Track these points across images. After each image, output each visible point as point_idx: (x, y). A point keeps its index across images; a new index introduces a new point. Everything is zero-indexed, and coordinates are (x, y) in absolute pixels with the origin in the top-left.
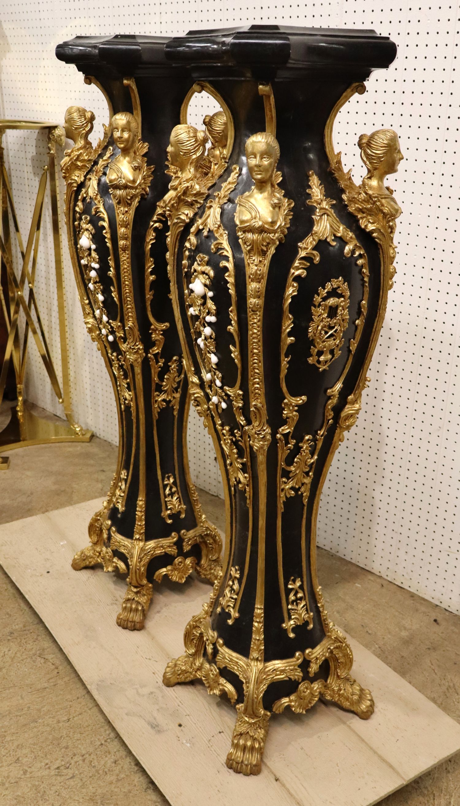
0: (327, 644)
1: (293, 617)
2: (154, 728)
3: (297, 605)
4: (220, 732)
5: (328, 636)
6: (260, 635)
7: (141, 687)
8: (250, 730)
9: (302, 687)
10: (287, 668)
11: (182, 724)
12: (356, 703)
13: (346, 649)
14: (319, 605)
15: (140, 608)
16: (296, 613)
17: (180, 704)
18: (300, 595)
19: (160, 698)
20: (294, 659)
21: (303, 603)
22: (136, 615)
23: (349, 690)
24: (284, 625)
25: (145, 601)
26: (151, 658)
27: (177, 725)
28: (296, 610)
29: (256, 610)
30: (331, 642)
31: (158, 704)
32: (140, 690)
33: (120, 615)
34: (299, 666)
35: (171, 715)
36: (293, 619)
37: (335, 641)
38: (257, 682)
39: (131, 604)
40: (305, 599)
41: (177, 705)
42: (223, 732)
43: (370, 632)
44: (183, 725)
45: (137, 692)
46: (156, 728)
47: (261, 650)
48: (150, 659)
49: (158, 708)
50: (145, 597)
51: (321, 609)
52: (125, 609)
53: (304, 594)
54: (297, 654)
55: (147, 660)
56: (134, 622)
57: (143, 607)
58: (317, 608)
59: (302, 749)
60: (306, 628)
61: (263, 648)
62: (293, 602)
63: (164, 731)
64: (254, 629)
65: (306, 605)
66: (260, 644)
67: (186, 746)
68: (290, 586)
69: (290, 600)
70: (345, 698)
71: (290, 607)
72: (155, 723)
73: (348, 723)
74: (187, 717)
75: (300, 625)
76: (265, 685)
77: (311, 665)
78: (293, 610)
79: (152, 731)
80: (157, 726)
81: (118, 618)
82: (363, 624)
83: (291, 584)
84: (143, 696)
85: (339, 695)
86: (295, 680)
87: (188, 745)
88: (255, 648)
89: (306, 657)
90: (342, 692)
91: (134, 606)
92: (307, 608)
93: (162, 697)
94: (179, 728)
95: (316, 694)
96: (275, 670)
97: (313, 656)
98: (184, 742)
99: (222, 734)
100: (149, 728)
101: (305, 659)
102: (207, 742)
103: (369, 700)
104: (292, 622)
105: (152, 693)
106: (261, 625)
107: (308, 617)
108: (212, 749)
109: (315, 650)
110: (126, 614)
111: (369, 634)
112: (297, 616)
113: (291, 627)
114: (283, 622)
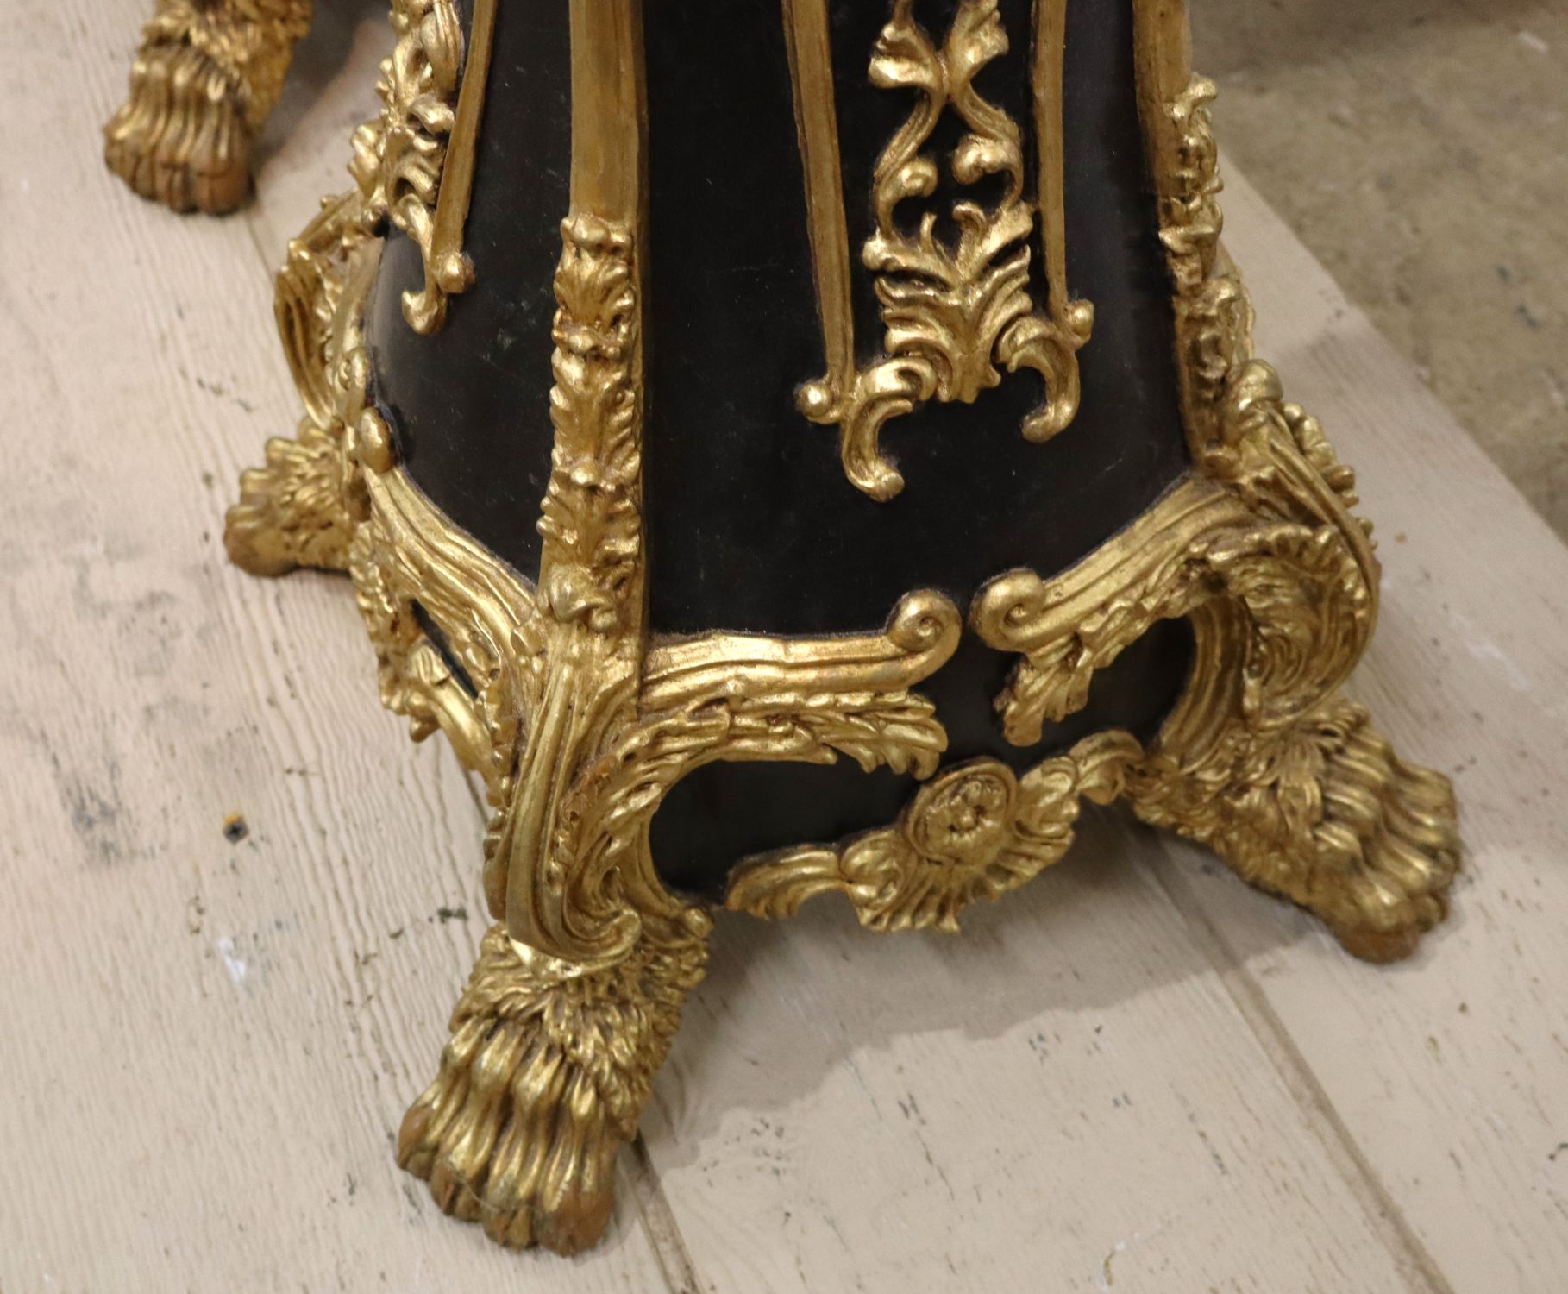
0: (1185, 532)
1: (897, 336)
2: (90, 823)
3: (949, 235)
4: (445, 914)
5: (1212, 462)
6: (604, 456)
7: (111, 555)
8: (556, 1006)
9: (932, 805)
10: (822, 700)
11: (250, 822)
12: (1331, 872)
13: (1336, 563)
14: (1169, 237)
15: (215, 92)
16: (930, 305)
17: (282, 691)
18: (978, 154)
19: (186, 642)
20: (882, 644)
21: (1008, 226)
22: (198, 129)
23: (1299, 794)
24: (815, 395)
25: (243, 56)
26: (227, 384)
27: (219, 826)
28: (929, 279)
29: (568, 260)
30: (1228, 511)
31: (159, 673)
32: (97, 578)
33: (117, 121)
34: (921, 687)
35: (207, 753)
36: (901, 352)
37: (1255, 506)
38: (574, 775)
39: (171, 68)
40: (1031, 192)
41: (262, 696)
42: (462, 914)
43: (1538, 312)
44: (254, 834)
45: (82, 581)
46: (99, 831)
47: (613, 560)
48: (218, 391)
49: (153, 699)
50: (251, 30)
51: (1182, 273)
52: (140, 87)
53: (1029, 148)
54: (913, 607)
55: (199, 394)
56: (185, 167)
57: (230, 88)
58: (1155, 258)
59: (908, 1108)
60: (1017, 424)
61: (628, 547)
62: (907, 213)
63: (133, 853)
64: (556, 396)
65: (1035, 238)
66: (611, 518)
67: (226, 972)
68: (890, 71)
69: (886, 196)
70: (1262, 835)
71: (877, 248)
72: (106, 797)
73: (1253, 965)
74: (295, 782)
75: (956, 405)
76: (642, 787)
77: (1025, 676)
78: (903, 276)
79: (67, 843)
80: (107, 814)
81: (111, 142)
82: (1509, 265)
83: (897, 51)
84: (103, 610)
85: (1227, 814)
86: (884, 769)
87: (239, 969)
88: (570, 538)
89: (989, 633)
90: (1255, 797)
91: (181, 78)
92: (1037, 269)
93: (203, 634)
94: (226, 844)
95: (1051, 830)
96: (721, 701)
97: (1046, 624)
98: (224, 943)
99: (455, 924)
100: (62, 818)
101: (970, 640)
102: (348, 963)
103: (1430, 852)
104: (885, 377)
105: (154, 599)
106: (608, 380)
107: (1045, 341)
108: (365, 1022)
109: (1068, 582)
110: (145, 122)
111: (1532, 324)
112: (938, 335)
113: (875, 417)
114: (815, 369)
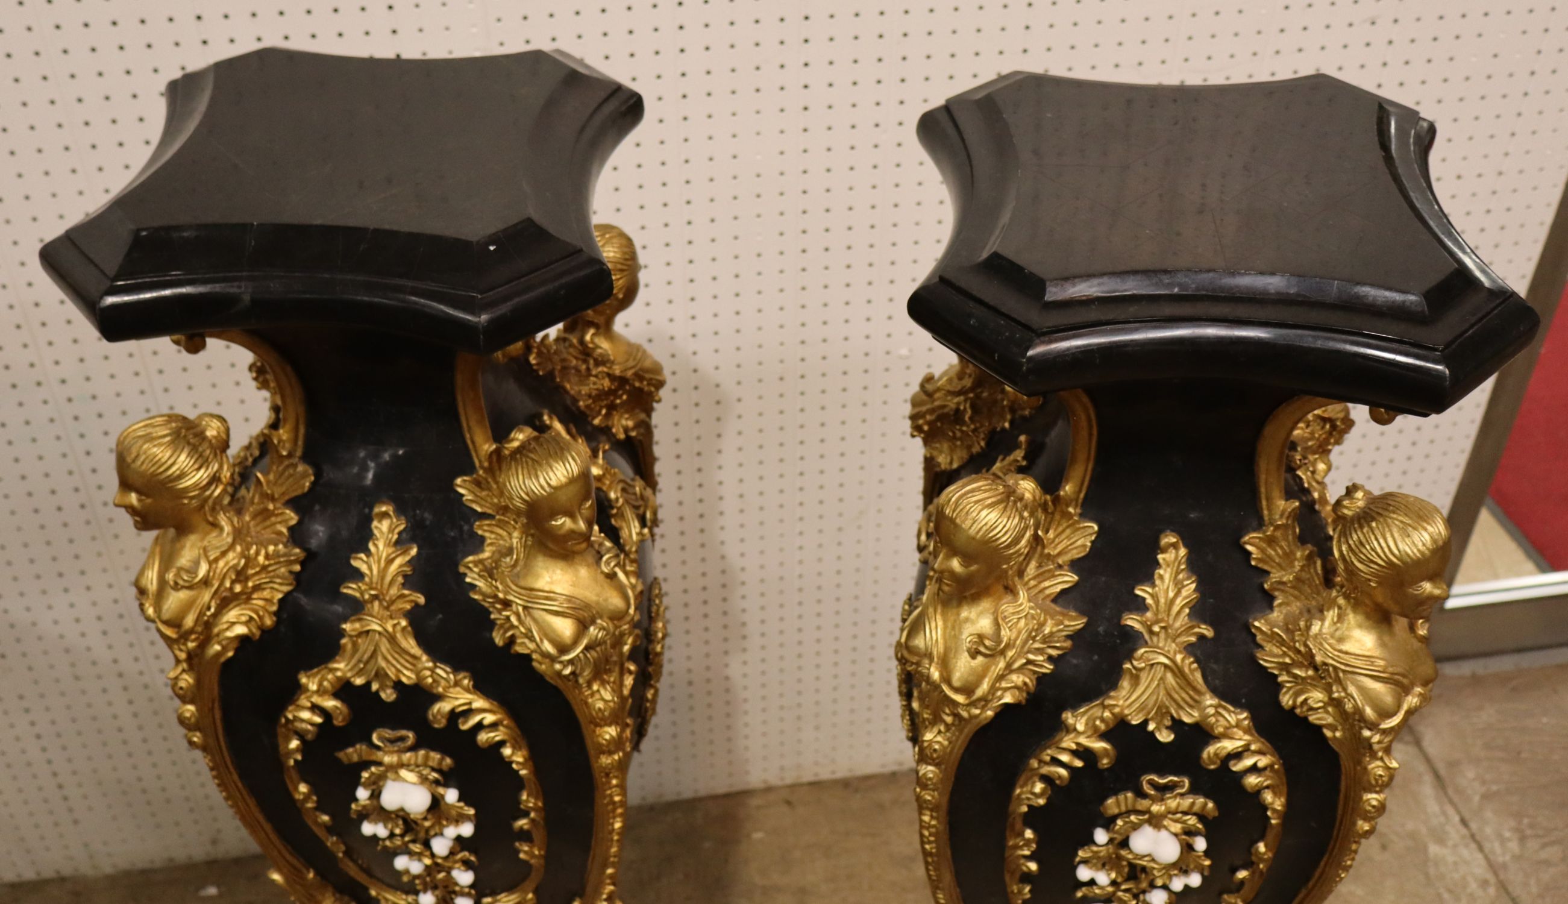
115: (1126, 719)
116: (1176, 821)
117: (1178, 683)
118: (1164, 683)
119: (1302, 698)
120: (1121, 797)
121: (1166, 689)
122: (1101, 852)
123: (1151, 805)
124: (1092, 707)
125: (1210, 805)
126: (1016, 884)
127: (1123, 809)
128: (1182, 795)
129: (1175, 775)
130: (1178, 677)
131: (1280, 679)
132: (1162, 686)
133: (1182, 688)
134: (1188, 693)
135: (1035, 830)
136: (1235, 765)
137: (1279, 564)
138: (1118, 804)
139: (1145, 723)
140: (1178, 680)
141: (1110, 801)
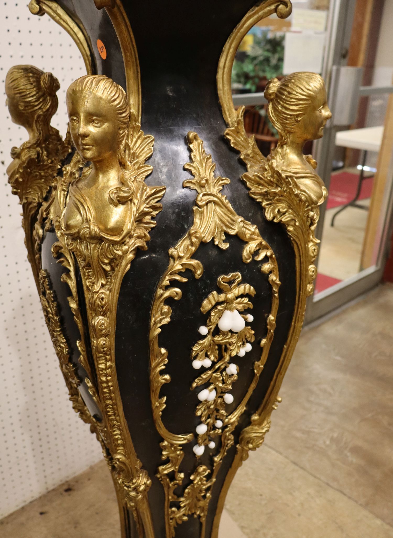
115: (203, 240)
116: (239, 303)
117: (222, 211)
118: (216, 213)
119: (276, 210)
120: (210, 297)
121: (218, 216)
122: (204, 343)
123: (226, 296)
124: (184, 240)
125: (252, 288)
126: (157, 401)
127: (213, 303)
128: (239, 284)
129: (233, 272)
130: (222, 208)
131: (264, 204)
132: (215, 215)
133: (225, 214)
134: (229, 217)
135: (166, 348)
136: (258, 258)
137: (243, 146)
138: (210, 302)
139: (213, 240)
140: (222, 209)
141: (205, 302)
